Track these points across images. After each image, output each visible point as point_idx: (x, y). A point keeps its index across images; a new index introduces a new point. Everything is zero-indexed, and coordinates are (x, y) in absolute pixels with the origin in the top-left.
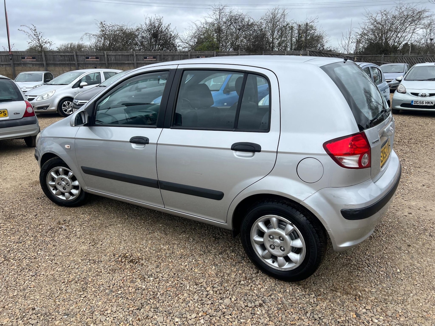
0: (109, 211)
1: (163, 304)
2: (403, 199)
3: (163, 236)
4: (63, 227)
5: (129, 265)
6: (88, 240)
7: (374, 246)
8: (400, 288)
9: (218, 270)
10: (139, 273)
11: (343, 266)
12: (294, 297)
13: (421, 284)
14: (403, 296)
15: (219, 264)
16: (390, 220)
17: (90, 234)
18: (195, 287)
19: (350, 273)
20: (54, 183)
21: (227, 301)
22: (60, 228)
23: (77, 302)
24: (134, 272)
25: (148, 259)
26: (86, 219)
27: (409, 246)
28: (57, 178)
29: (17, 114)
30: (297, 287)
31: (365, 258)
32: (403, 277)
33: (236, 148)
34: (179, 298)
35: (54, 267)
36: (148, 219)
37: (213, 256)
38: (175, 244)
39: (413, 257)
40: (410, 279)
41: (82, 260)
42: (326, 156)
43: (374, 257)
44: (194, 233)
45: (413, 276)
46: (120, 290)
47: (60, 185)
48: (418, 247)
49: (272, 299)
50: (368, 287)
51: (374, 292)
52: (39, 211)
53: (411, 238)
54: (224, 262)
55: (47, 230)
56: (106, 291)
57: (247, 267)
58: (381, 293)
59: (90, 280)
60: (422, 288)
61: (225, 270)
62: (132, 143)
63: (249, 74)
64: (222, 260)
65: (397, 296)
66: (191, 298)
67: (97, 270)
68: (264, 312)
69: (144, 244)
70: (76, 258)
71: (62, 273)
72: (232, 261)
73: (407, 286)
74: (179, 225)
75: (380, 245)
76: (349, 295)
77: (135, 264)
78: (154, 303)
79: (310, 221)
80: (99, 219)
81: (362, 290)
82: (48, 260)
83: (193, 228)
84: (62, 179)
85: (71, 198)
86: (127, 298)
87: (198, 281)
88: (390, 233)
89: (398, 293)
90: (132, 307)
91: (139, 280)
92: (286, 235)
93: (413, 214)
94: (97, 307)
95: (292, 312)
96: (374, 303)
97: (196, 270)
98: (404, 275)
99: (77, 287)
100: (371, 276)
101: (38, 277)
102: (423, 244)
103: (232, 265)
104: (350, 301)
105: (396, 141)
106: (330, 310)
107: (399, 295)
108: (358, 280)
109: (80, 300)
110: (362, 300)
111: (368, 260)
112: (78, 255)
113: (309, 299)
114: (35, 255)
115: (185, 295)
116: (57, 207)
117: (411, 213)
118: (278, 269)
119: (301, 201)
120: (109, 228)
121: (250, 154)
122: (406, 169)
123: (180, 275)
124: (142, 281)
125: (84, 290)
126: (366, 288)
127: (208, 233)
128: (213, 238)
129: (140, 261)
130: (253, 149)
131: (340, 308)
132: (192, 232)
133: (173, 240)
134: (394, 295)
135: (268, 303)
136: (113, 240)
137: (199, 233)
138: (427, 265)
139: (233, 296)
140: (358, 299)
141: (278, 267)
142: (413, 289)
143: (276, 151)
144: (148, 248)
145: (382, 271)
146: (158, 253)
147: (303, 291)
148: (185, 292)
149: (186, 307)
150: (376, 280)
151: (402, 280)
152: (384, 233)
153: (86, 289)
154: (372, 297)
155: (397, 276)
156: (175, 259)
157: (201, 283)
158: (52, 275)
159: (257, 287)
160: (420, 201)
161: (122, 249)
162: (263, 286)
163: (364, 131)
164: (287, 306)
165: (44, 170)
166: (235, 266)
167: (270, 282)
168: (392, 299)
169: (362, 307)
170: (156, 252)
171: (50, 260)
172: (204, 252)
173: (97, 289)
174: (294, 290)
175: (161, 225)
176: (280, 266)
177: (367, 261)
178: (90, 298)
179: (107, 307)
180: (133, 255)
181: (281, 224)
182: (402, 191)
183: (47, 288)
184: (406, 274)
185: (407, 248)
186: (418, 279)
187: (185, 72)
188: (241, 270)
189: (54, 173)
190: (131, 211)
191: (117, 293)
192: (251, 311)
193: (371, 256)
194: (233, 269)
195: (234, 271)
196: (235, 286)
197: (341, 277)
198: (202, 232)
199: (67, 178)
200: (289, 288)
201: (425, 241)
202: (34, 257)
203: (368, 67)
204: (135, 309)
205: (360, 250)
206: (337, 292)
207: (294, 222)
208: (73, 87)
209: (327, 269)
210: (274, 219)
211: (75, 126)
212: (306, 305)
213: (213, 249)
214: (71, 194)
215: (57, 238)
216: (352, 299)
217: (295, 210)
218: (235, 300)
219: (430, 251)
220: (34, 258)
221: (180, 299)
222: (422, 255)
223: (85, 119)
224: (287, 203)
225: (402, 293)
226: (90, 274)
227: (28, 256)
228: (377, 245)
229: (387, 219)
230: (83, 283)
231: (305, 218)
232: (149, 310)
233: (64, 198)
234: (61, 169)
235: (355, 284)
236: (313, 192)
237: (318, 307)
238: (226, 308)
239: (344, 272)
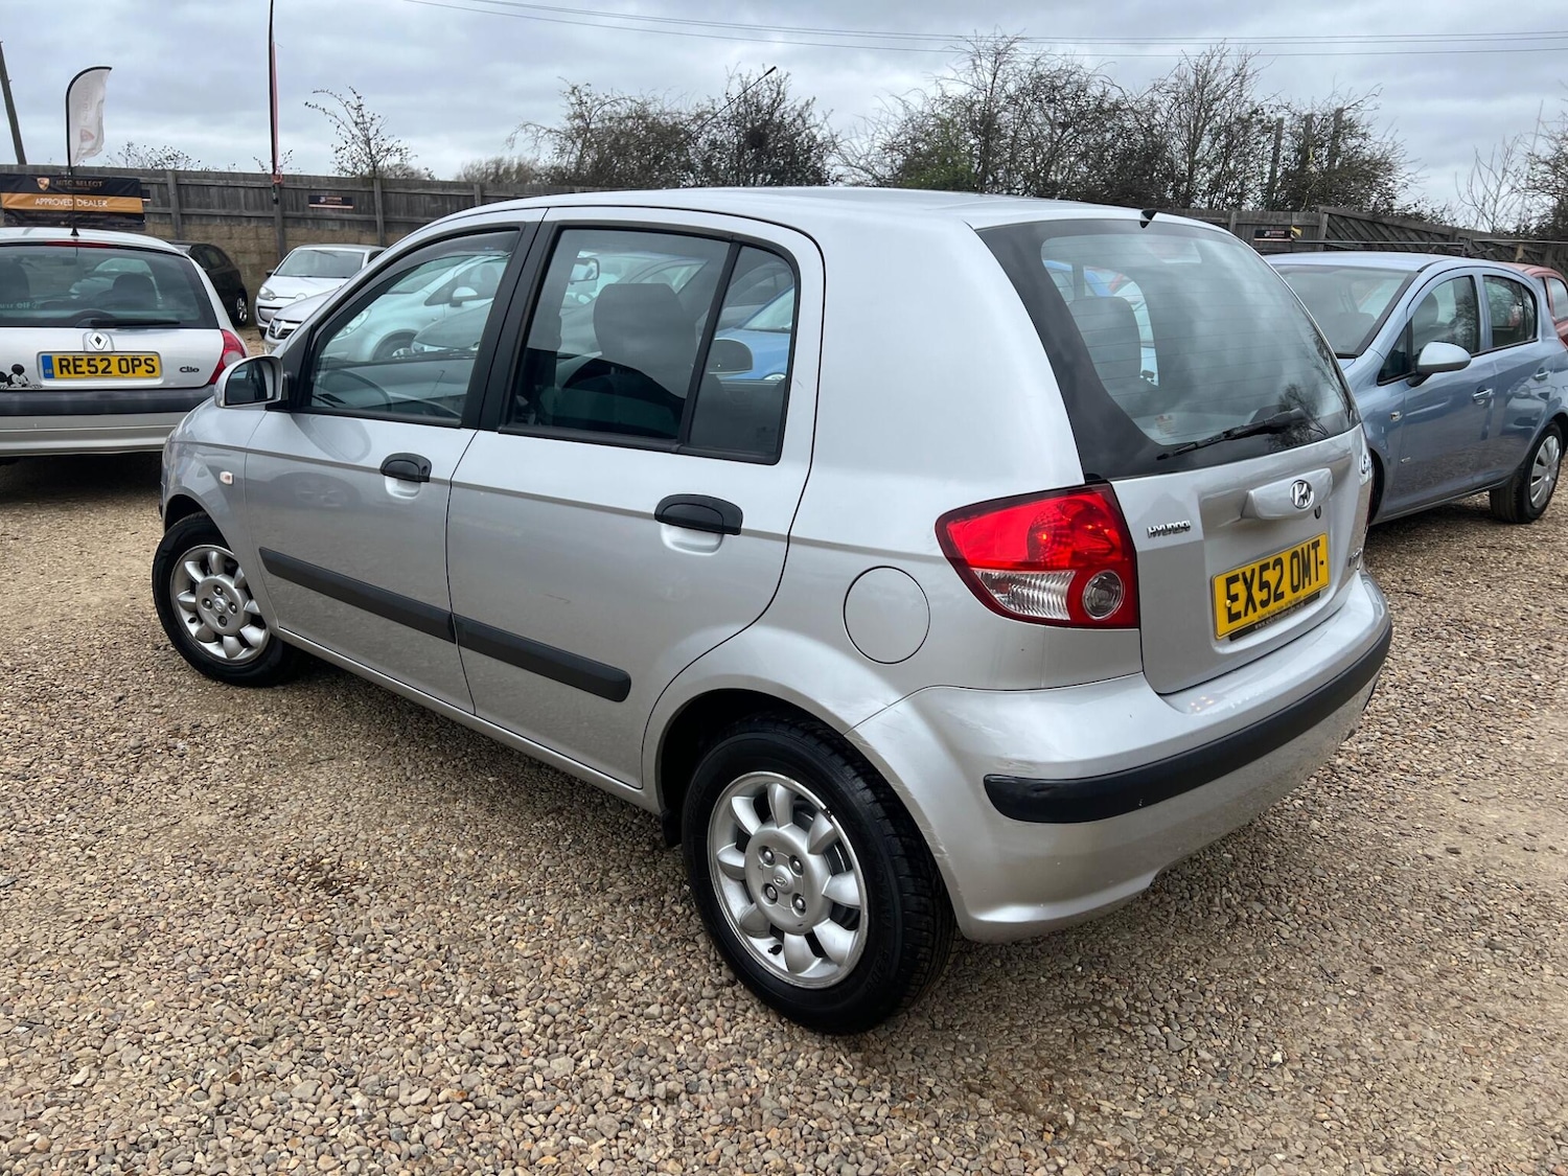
0: (353, 712)
1: (346, 1042)
2: (1457, 794)
3: (480, 817)
4: (180, 745)
5: (312, 895)
6: (234, 796)
7: (1230, 954)
8: (1249, 1123)
9: (597, 956)
10: (326, 927)
11: (1067, 1008)
12: (807, 1089)
13: (1346, 1122)
14: (1242, 1155)
15: (610, 937)
16: (1352, 867)
17: (251, 779)
18: (485, 999)
19: (1078, 1034)
20: (192, 600)
21: (561, 1065)
22: (168, 749)
23: (83, 991)
24: (312, 921)
25: (381, 887)
26: (267, 729)
27: (1377, 971)
28: (203, 582)
29: (190, 370)
30: (842, 1058)
31: (1170, 992)
32: (1285, 1083)
33: (670, 511)
34: (409, 1030)
35: (78, 869)
36: (460, 755)
37: (606, 904)
38: (503, 846)
39: (1367, 1015)
40: (1308, 1097)
41: (174, 859)
42: (940, 566)
43: (1209, 994)
44: (589, 818)
45: (1327, 1087)
46: (233, 972)
47: (210, 607)
48: (1412, 982)
49: (727, 1083)
50: (1118, 1098)
51: (1130, 1122)
53: (1403, 943)
54: (631, 931)
55: (126, 750)
56: (189, 970)
57: (700, 960)
58: (1157, 1127)
59: (161, 926)
60: (1341, 1140)
61: (624, 956)
62: (386, 477)
63: (744, 248)
64: (629, 923)
65: (1218, 1153)
66: (448, 1035)
67: (201, 896)
68: (667, 1123)
69: (399, 835)
70: (160, 850)
71: (92, 891)
72: (664, 931)
73: (1279, 1121)
74: (555, 785)
75: (1258, 952)
76: (1023, 1114)
77: (333, 895)
78: (318, 1031)
80: (306, 736)
81: (1088, 1104)
82: (74, 843)
83: (597, 801)
84: (217, 587)
85: (244, 654)
86: (241, 1004)
87: (504, 982)
88: (1323, 912)
89: (1227, 1141)
90: (239, 1033)
91: (312, 949)
92: (810, 852)
93: (1466, 854)
94: (133, 1016)
95: (768, 1141)
96: (1105, 1161)
97: (521, 946)
98: (1289, 1078)
99: (109, 944)
100: (1155, 1060)
101: (15, 894)
102: (1441, 975)
103: (655, 945)
104: (1013, 1138)
106: (918, 1156)
107: (1226, 1149)
108: (1096, 1065)
109: (93, 986)
110: (1065, 1142)
111: (1180, 1000)
112: (172, 842)
113: (858, 1105)
114: (45, 821)
115: (437, 1021)
117: (1455, 852)
118: (787, 979)
119: (850, 729)
120: (322, 766)
121: (710, 540)
122: (1535, 683)
123: (455, 951)
124: (320, 953)
125: (127, 953)
126: (1108, 1100)
127: (640, 827)
128: (649, 844)
129: (353, 888)
130: (717, 520)
131: (963, 1156)
132: (583, 816)
133: (503, 833)
134: (1204, 1147)
135: (703, 1093)
136: (311, 808)
137: (608, 820)
138: (1412, 1053)
139: (592, 1051)
140: (1048, 1137)
141: (786, 969)
142: (1302, 1134)
143: (787, 534)
144: (404, 848)
145: (1209, 1050)
146: (428, 871)
147: (857, 1073)
148: (442, 1012)
149: (414, 1061)
150: (1164, 1078)
151: (1273, 1094)
152: (1301, 909)
153: (133, 952)
154: (1112, 1139)
155: (1260, 1078)
156: (472, 898)
157: (512, 991)
158: (59, 893)
159: (697, 1034)
160: (1525, 809)
161: (319, 839)
162: (721, 1034)
163: (1112, 483)
164: (766, 1115)
165: (164, 551)
166: (662, 949)
167: (755, 1023)
168: (1189, 1157)
169: (1048, 1166)
170: (426, 864)
171: (78, 845)
172: (586, 888)
173: (163, 959)
174: (824, 1066)
175: (491, 779)
176: (794, 966)
177: (1173, 1005)
178: (129, 985)
179: (162, 1022)
180: (346, 864)
182: (1469, 762)
183: (21, 932)
184: (1300, 1074)
185: (1365, 978)
186: (1339, 1100)
187: (566, 234)
188: (679, 967)
189: (195, 566)
190: (422, 720)
191: (218, 980)
192: (624, 1113)
193: (1197, 988)
194: (652, 959)
195: (651, 967)
196: (625, 1017)
197: (1034, 1048)
198: (621, 821)
199: (232, 586)
200: (809, 1054)
201: (1454, 962)
202: (40, 828)
204: (248, 1041)
205: (1167, 960)
206: (982, 1097)
209: (996, 1008)
210: (779, 791)
212: (836, 1124)
213: (622, 883)
214: (244, 642)
215: (141, 777)
216: (1026, 1130)
218: (591, 1067)
219: (1454, 1002)
220: (37, 833)
221: (413, 1033)
222: (1413, 1013)
223: (275, 387)
224: (819, 732)
225: (1246, 1141)
226: (172, 907)
227: (24, 822)
228: (1247, 950)
229: (1345, 858)
230: (134, 931)
231: (868, 795)
232: (285, 1051)
233: (221, 653)
234: (214, 555)
235: (1071, 1080)
236: (894, 697)
237: (879, 1139)
238: (544, 1088)
239: (1058, 1033)
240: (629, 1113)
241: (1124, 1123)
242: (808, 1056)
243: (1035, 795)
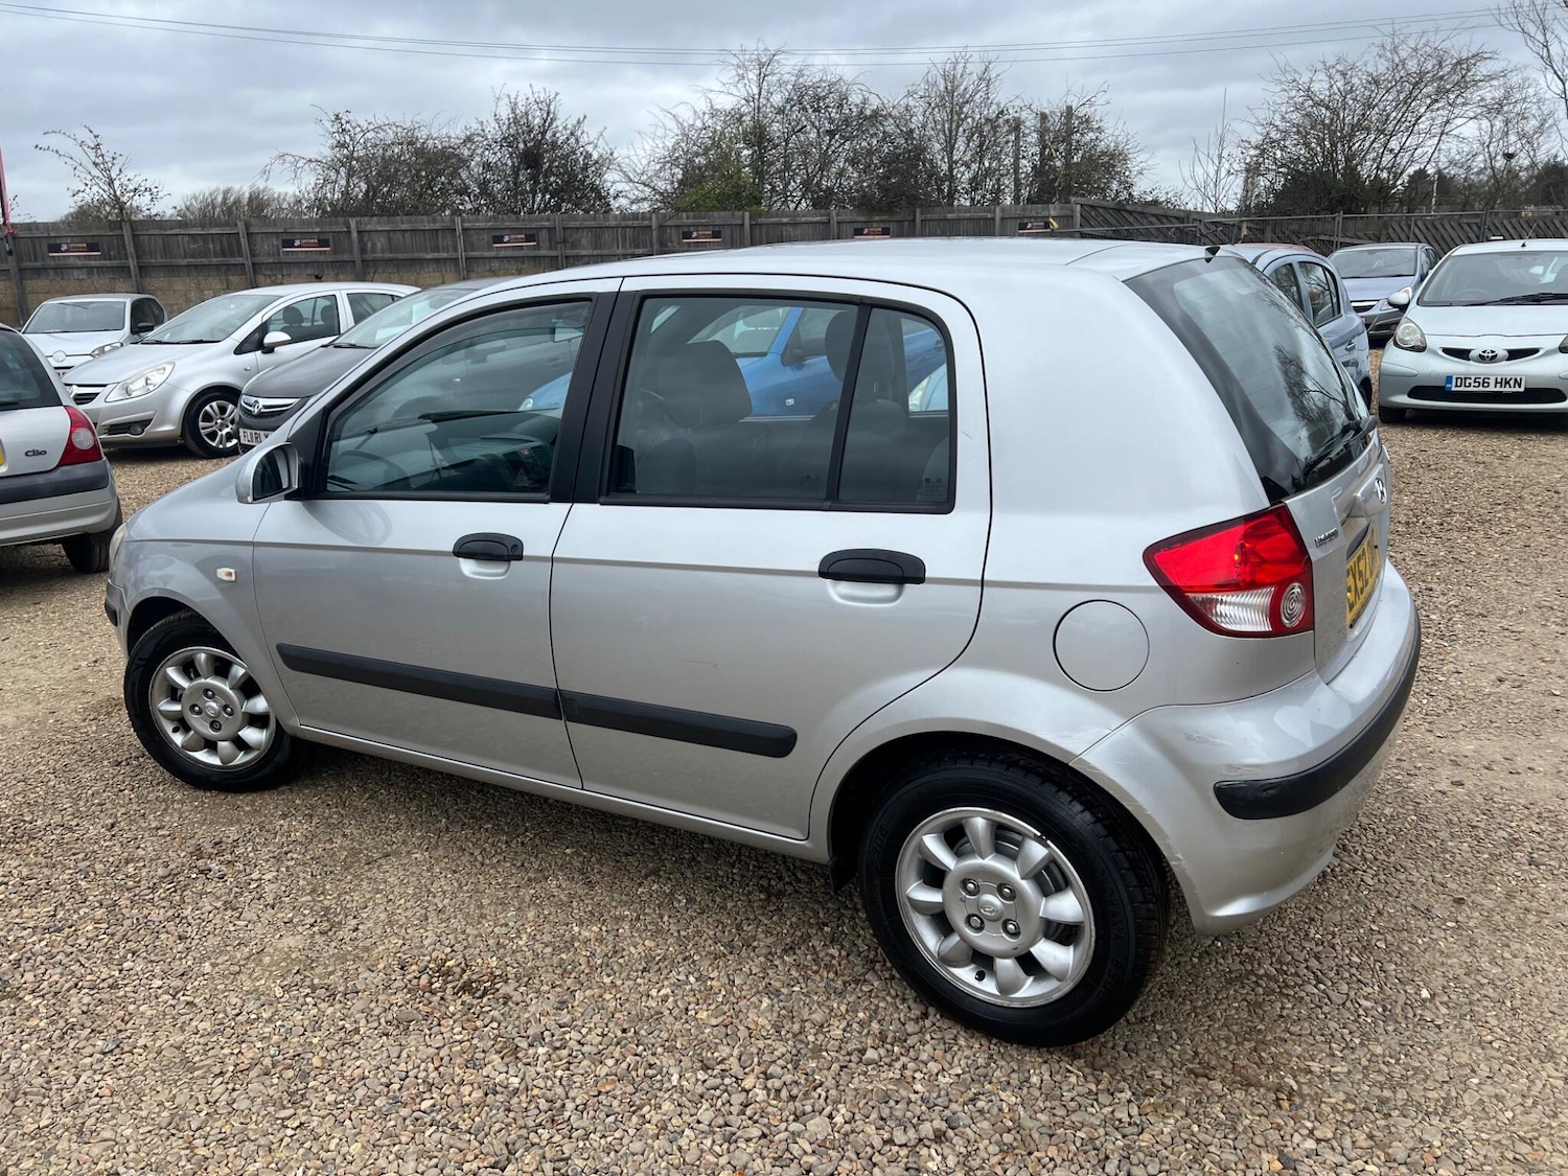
0: (381, 803)
1: (588, 1145)
2: (1431, 731)
3: (580, 892)
4: (214, 866)
5: (459, 1002)
6: (306, 912)
7: (1335, 908)
8: (1435, 1056)
9: (783, 1012)
10: (496, 1031)
11: (1230, 982)
12: (1057, 1102)
13: (1508, 1039)
14: (1445, 1086)
15: (785, 991)
16: (1388, 811)
17: (313, 891)
18: (701, 1075)
19: (1254, 1006)
20: (177, 707)
21: (817, 1126)
22: (202, 872)
23: (273, 1147)
24: (476, 1029)
25: (527, 979)
26: (298, 834)
27: (1460, 901)
28: (189, 688)
29: (36, 453)
30: (1068, 1067)
31: (1305, 952)
32: (1444, 1015)
33: (835, 568)
34: (645, 1121)
35: (182, 1019)
36: (521, 830)
37: (762, 959)
38: (623, 918)
39: (1473, 943)
40: (1468, 1025)
41: (286, 989)
42: (1154, 596)
43: (1338, 948)
44: (689, 875)
45: (1478, 1012)
46: (426, 1096)
47: (199, 713)
48: (1491, 906)
49: (981, 1111)
50: (1320, 1057)
51: (1342, 1076)
52: (123, 810)
53: (1466, 873)
54: (801, 981)
55: (155, 881)
56: (377, 1103)
57: (884, 998)
58: (1366, 1076)
59: (316, 1062)
60: (1512, 1056)
61: (807, 1008)
62: (461, 559)
63: (874, 310)
64: (795, 973)
65: (1425, 1089)
66: (686, 1118)
67: (341, 1023)
68: (951, 1161)
69: (511, 924)
70: (263, 982)
71: (215, 1039)
72: (831, 975)
73: (1457, 1050)
74: (636, 847)
75: (1357, 902)
76: (1253, 1088)
77: (481, 997)
78: (553, 1140)
79: (1105, 826)
80: (345, 835)
81: (1298, 1067)
82: (160, 991)
83: (687, 856)
84: (206, 690)
85: (241, 758)
86: (455, 1127)
87: (709, 1055)
88: (1389, 857)
89: (1427, 1077)
90: (472, 1157)
91: (496, 1058)
92: (1022, 879)
93: (1469, 784)
94: (345, 1163)
95: (1052, 1159)
96: (1343, 1116)
97: (703, 1015)
98: (1444, 1010)
99: (271, 1091)
100: (1329, 1016)
101: (127, 1058)
102: (1510, 896)
103: (831, 991)
104: (1258, 1112)
105: (1399, 522)
106: (1189, 1146)
107: (1430, 1084)
108: (1284, 1031)
109: (282, 1140)
110: (1301, 1106)
111: (1318, 958)
112: (271, 972)
113: (1110, 1109)
114: (113, 973)
115: (666, 1106)
116: (189, 792)
117: (1460, 784)
118: (999, 1002)
119: (1073, 756)
120: (381, 865)
121: (888, 590)
122: (1436, 622)
123: (643, 1032)
124: (506, 1060)
125: (296, 1099)
126: (1313, 1060)
127: (743, 876)
128: (761, 892)
129: (498, 986)
130: (896, 572)
131: (1225, 1137)
132: (682, 874)
133: (614, 904)
134: (1412, 1085)
135: (965, 1126)
136: (398, 911)
137: (708, 874)
138: (1525, 969)
139: (840, 1106)
140: (1285, 1104)
141: (998, 993)
142: (1480, 1058)
143: (980, 578)
144: (524, 937)
145: (1366, 998)
146: (564, 956)
147: (1090, 1078)
148: (666, 1096)
149: (669, 1151)
150: (1346, 1031)
151: (1438, 1027)
152: (1369, 856)
153: (302, 1095)
154: (1336, 1095)
155: (1421, 1015)
156: (624, 975)
157: (722, 1062)
158: (178, 1048)
159: (925, 1070)
160: (1491, 736)
161: (431, 942)
162: (946, 1066)
163: (1287, 502)
164: (1036, 1136)
165: (140, 659)
166: (841, 994)
167: (971, 1051)
168: (1406, 1097)
169: (1300, 1131)
170: (556, 950)
171: (167, 993)
172: (730, 945)
173: (342, 1097)
174: (1058, 1078)
175: (568, 851)
176: (1005, 989)
177: (1314, 963)
178: (320, 1131)
179: (382, 1162)
180: (473, 963)
181: (1002, 841)
182: (1425, 701)
183: (161, 1097)
184: (1450, 1005)
185: (1453, 909)
186: (1494, 1022)
187: (648, 303)
188: (866, 1008)
189: (178, 671)
190: (459, 801)
191: (415, 1108)
192: (905, 1160)
193: (1326, 944)
194: (835, 1005)
195: (839, 1013)
196: (846, 1067)
197: (1224, 1025)
198: (721, 873)
199: (227, 688)
200: (1039, 1070)
201: (1514, 883)
202: (111, 981)
203: (1290, 265)
204: (486, 1164)
205: (1287, 922)
206: (1210, 1079)
207: (1051, 830)
208: (239, 351)
209: (1171, 994)
210: (980, 823)
211: (254, 499)
212: (1101, 1131)
213: (763, 936)
214: (241, 745)
215: (190, 908)
216: (1264, 1102)
217: (1053, 789)
218: (846, 1122)
219: (1532, 918)
220: (110, 987)
221: (649, 1122)
222: (1506, 933)
223: (291, 476)
224: (1022, 762)
225: (1442, 1074)
226: (315, 1041)
227: (89, 977)
228: (1346, 901)
229: (1378, 804)
230: (290, 1073)
231: (1088, 816)
232: (534, 1167)
233: (215, 761)
234: (203, 656)
235: (1273, 1049)
236: (1116, 721)
237: (1146, 1136)
238: (814, 1152)
239: (1233, 1007)
240: (910, 1159)
241: (1337, 1079)
242: (1037, 1072)
243: (1265, 793)
